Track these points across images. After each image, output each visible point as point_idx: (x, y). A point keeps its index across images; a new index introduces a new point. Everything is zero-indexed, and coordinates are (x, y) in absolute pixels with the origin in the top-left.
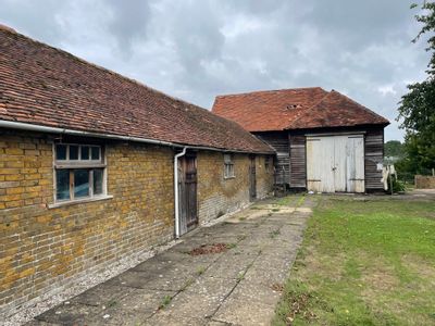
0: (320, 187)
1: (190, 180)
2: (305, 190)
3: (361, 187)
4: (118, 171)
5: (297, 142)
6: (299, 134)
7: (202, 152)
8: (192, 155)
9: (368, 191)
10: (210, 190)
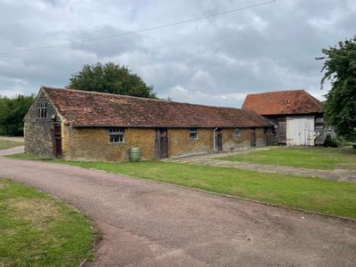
0: (292, 143)
1: (219, 137)
2: (285, 144)
3: (312, 143)
4: (200, 133)
5: (282, 121)
6: (282, 117)
7: (224, 128)
8: (219, 129)
9: (316, 145)
10: (228, 140)
